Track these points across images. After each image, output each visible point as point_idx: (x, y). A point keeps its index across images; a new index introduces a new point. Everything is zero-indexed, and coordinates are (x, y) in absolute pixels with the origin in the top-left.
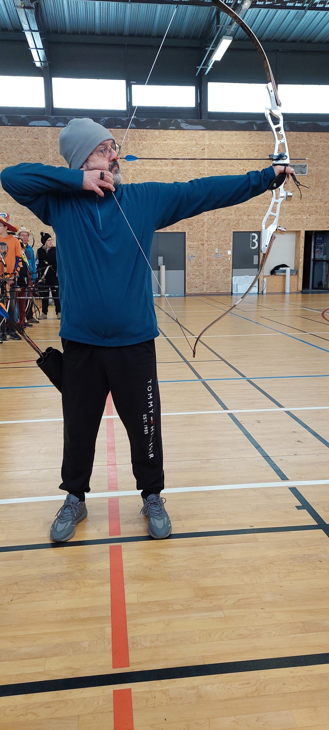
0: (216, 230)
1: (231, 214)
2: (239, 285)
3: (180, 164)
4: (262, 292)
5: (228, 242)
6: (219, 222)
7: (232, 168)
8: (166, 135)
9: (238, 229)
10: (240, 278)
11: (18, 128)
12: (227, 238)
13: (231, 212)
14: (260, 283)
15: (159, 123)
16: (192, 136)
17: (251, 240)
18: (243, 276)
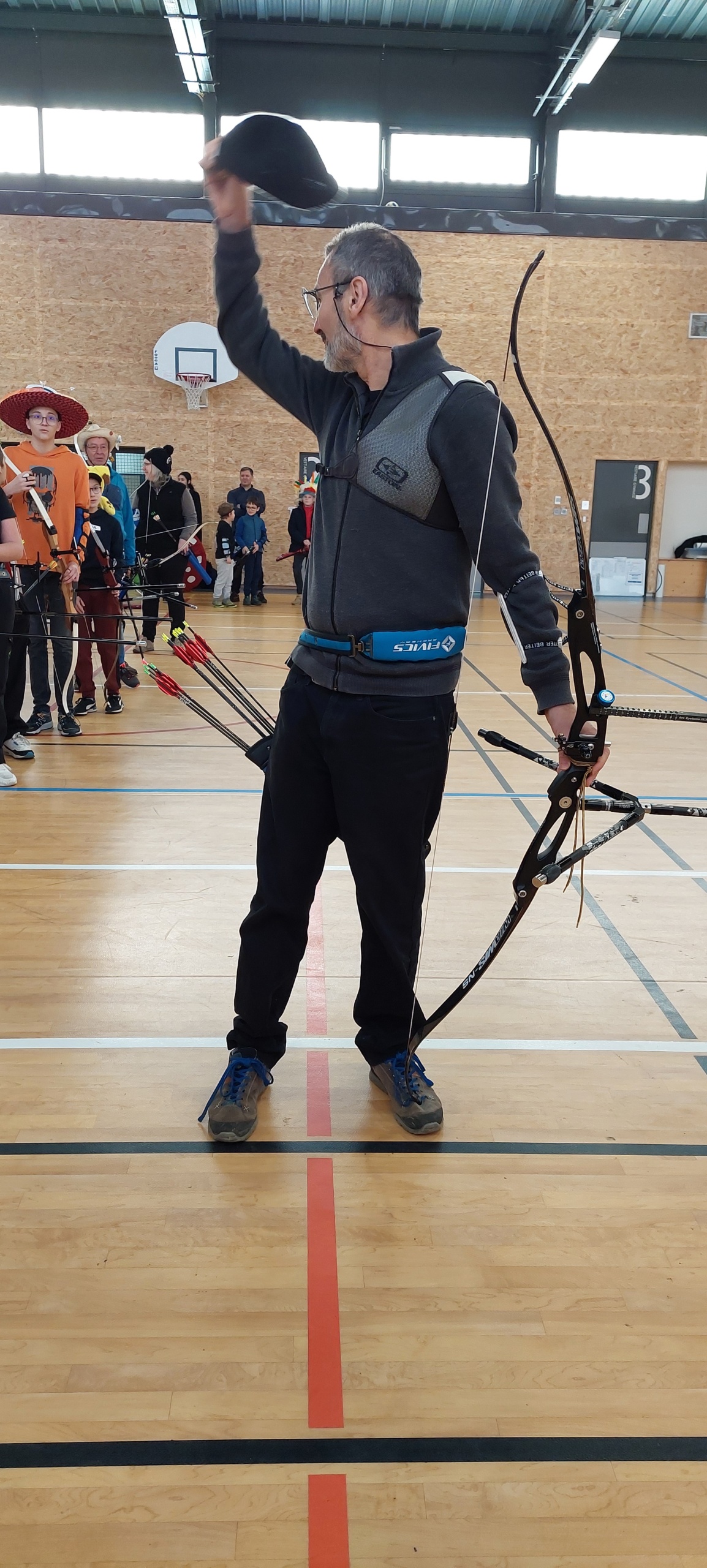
1: (595, 422)
2: (603, 576)
3: (488, 307)
4: (654, 594)
5: (583, 482)
6: (566, 437)
7: (603, 319)
8: (460, 244)
9: (607, 455)
10: (606, 561)
11: (145, 224)
12: (583, 475)
13: (595, 418)
14: (651, 575)
15: (448, 217)
16: (517, 249)
17: (635, 479)
18: (613, 557)
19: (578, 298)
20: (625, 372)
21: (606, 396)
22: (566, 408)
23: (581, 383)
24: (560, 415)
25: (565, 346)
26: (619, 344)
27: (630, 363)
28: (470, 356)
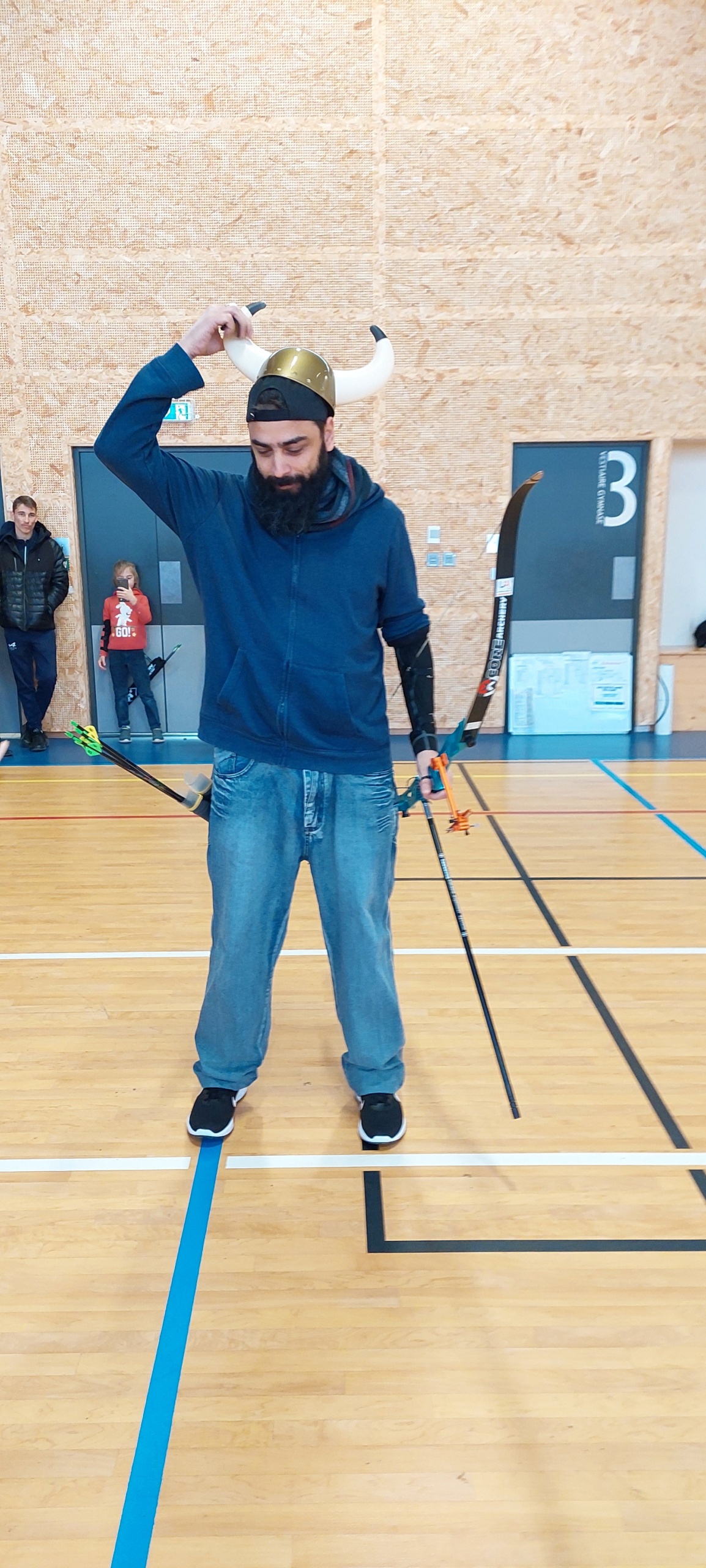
0: (427, 434)
1: (506, 357)
2: (539, 693)
3: (246, 101)
4: (652, 728)
5: (487, 494)
6: (445, 395)
7: (512, 119)
9: (537, 432)
10: (545, 662)
12: (485, 476)
13: (504, 347)
14: (643, 686)
17: (602, 482)
18: (561, 652)
19: (452, 70)
20: (568, 241)
21: (528, 296)
22: (441, 329)
23: (470, 270)
24: (427, 344)
25: (429, 185)
26: (550, 176)
27: (579, 219)
28: (217, 216)
